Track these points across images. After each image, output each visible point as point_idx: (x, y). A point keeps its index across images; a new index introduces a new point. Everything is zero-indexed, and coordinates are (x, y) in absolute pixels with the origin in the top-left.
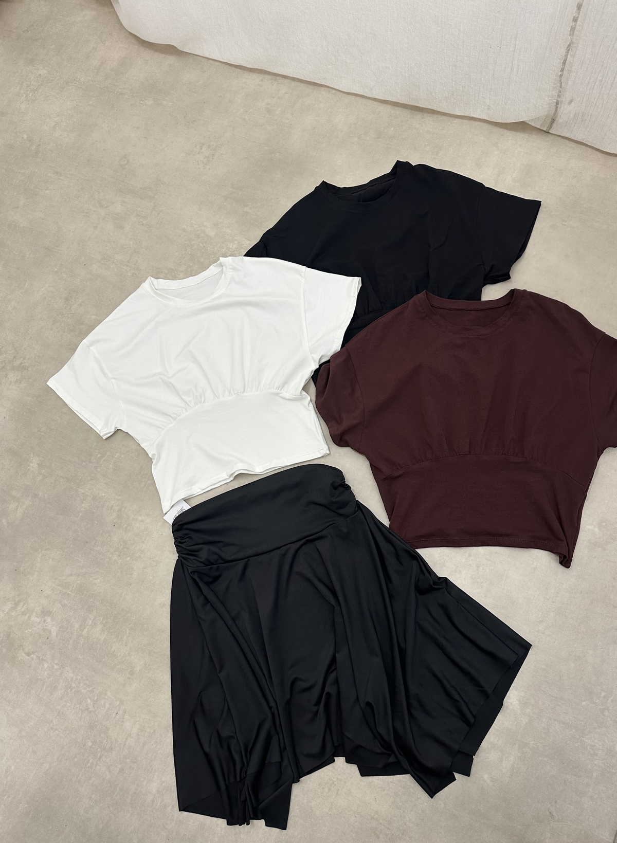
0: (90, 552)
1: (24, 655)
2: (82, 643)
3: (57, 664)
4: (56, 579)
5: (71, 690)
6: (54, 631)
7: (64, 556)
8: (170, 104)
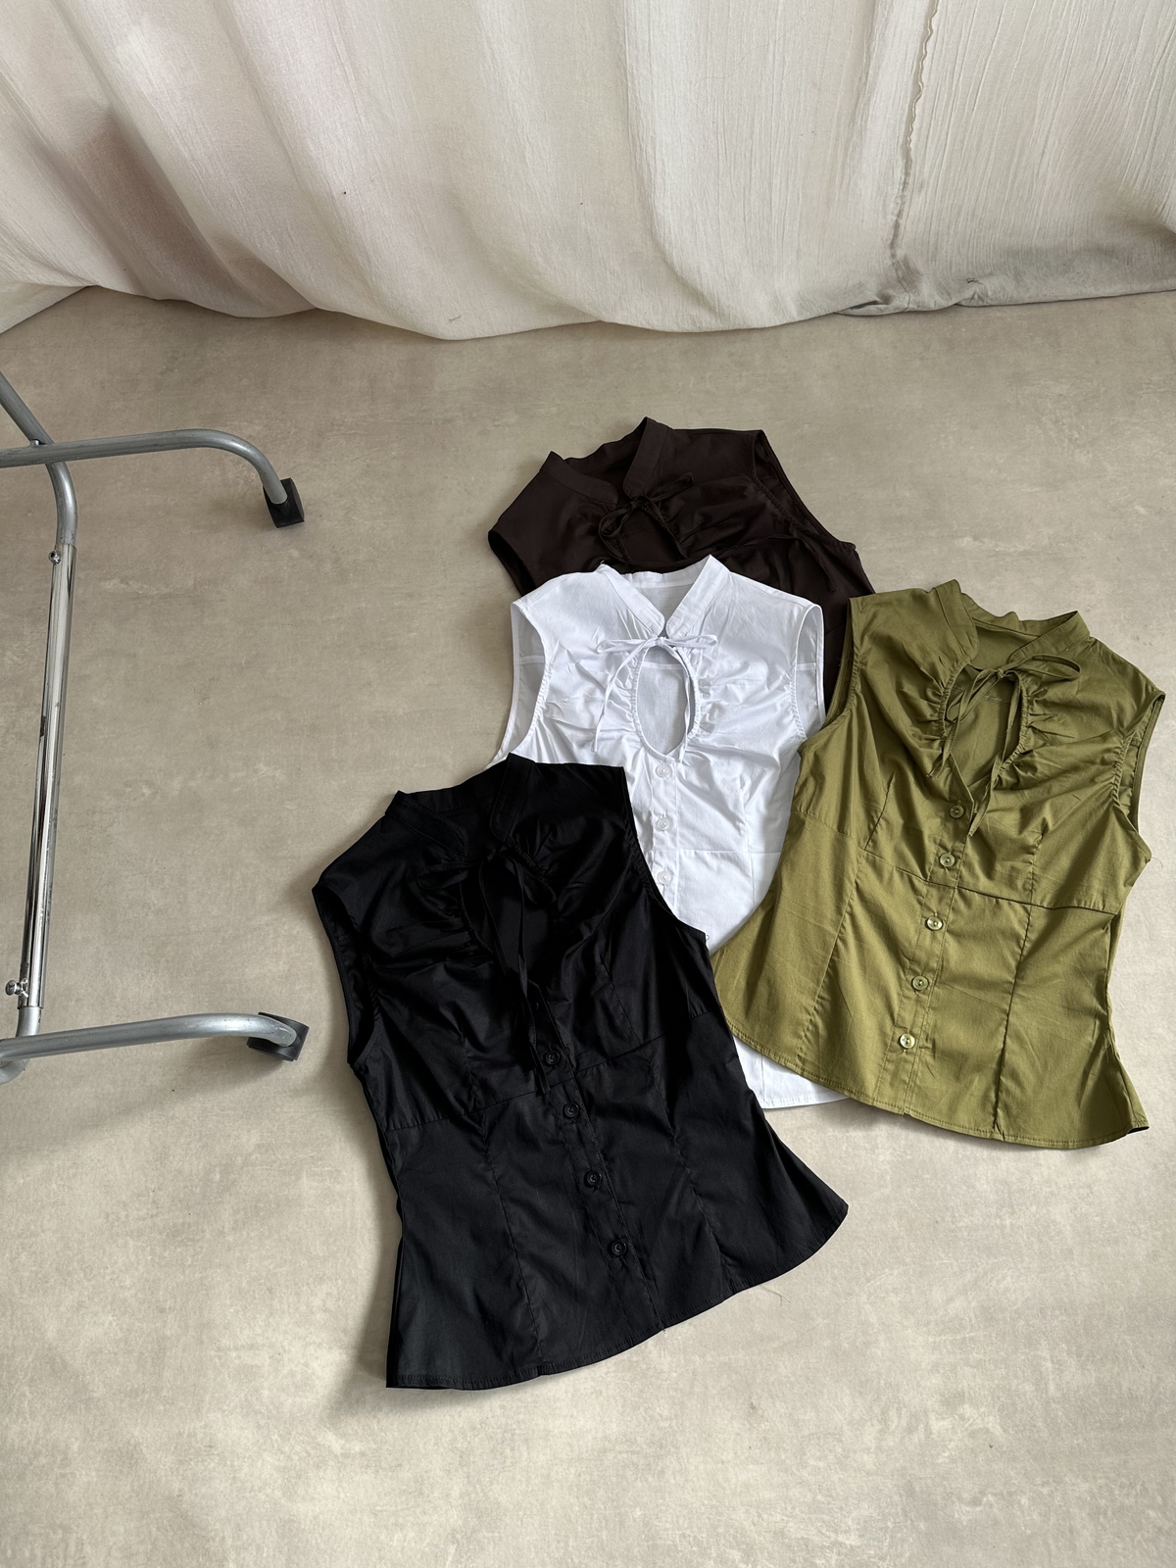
0: (955, 1236)
1: (968, 1509)
2: (1060, 1413)
3: (1043, 1484)
4: (928, 1323)
5: (1105, 1514)
6: (993, 1423)
7: (911, 1272)
8: (554, 410)
